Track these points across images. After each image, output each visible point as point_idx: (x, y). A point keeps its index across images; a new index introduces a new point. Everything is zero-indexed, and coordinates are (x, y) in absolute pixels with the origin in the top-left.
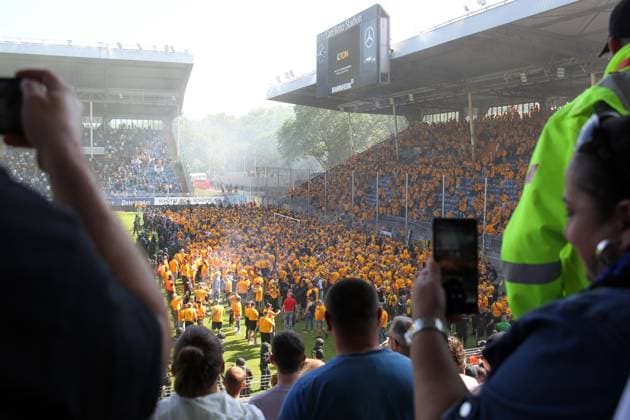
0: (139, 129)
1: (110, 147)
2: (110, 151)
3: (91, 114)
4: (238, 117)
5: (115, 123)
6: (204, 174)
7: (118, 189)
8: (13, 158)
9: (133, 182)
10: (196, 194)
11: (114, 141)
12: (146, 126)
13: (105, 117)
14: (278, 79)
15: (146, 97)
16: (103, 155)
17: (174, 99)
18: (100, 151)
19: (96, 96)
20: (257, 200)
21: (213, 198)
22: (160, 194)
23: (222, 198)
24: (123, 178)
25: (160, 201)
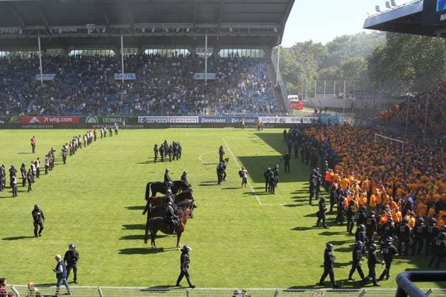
0: (243, 57)
1: (220, 73)
2: (220, 76)
3: (206, 46)
4: (324, 44)
5: (224, 53)
6: (297, 96)
7: (228, 109)
8: (146, 83)
9: (240, 103)
10: (294, 114)
11: (223, 69)
12: (248, 54)
13: (215, 48)
14: (377, 8)
15: (251, 30)
16: (214, 80)
17: (276, 30)
18: (212, 76)
19: (210, 30)
20: (350, 121)
21: (308, 118)
22: (262, 114)
23: (316, 118)
24: (232, 99)
25: (263, 120)
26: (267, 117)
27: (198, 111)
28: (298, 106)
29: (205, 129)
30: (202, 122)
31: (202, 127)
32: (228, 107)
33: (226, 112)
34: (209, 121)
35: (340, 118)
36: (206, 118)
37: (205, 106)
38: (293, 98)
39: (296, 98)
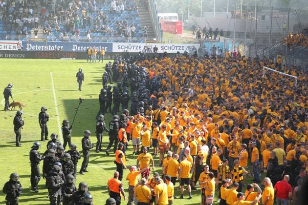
7: (68, 30)
9: (87, 22)
20: (243, 50)
21: (186, 46)
22: (119, 38)
23: (197, 46)
24: (74, 16)
25: (119, 47)
26: (126, 44)
27: (24, 34)
28: (176, 28)
29: (31, 60)
30: (28, 49)
31: (26, 57)
32: (68, 28)
33: (65, 35)
34: (39, 48)
35: (230, 45)
36: (34, 43)
37: (35, 25)
38: (170, 18)
39: (175, 17)
